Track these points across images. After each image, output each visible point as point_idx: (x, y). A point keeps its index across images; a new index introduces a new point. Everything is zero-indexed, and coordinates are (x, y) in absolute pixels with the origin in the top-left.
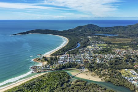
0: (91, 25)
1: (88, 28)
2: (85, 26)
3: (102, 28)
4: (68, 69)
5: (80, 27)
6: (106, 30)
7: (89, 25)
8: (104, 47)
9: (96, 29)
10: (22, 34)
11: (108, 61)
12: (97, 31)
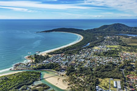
0: (118, 24)
1: (113, 27)
2: (111, 25)
3: (130, 27)
4: (48, 70)
5: (106, 26)
6: (135, 29)
7: (115, 24)
8: (113, 49)
9: (123, 28)
10: (46, 31)
11: (98, 65)
12: (124, 30)
